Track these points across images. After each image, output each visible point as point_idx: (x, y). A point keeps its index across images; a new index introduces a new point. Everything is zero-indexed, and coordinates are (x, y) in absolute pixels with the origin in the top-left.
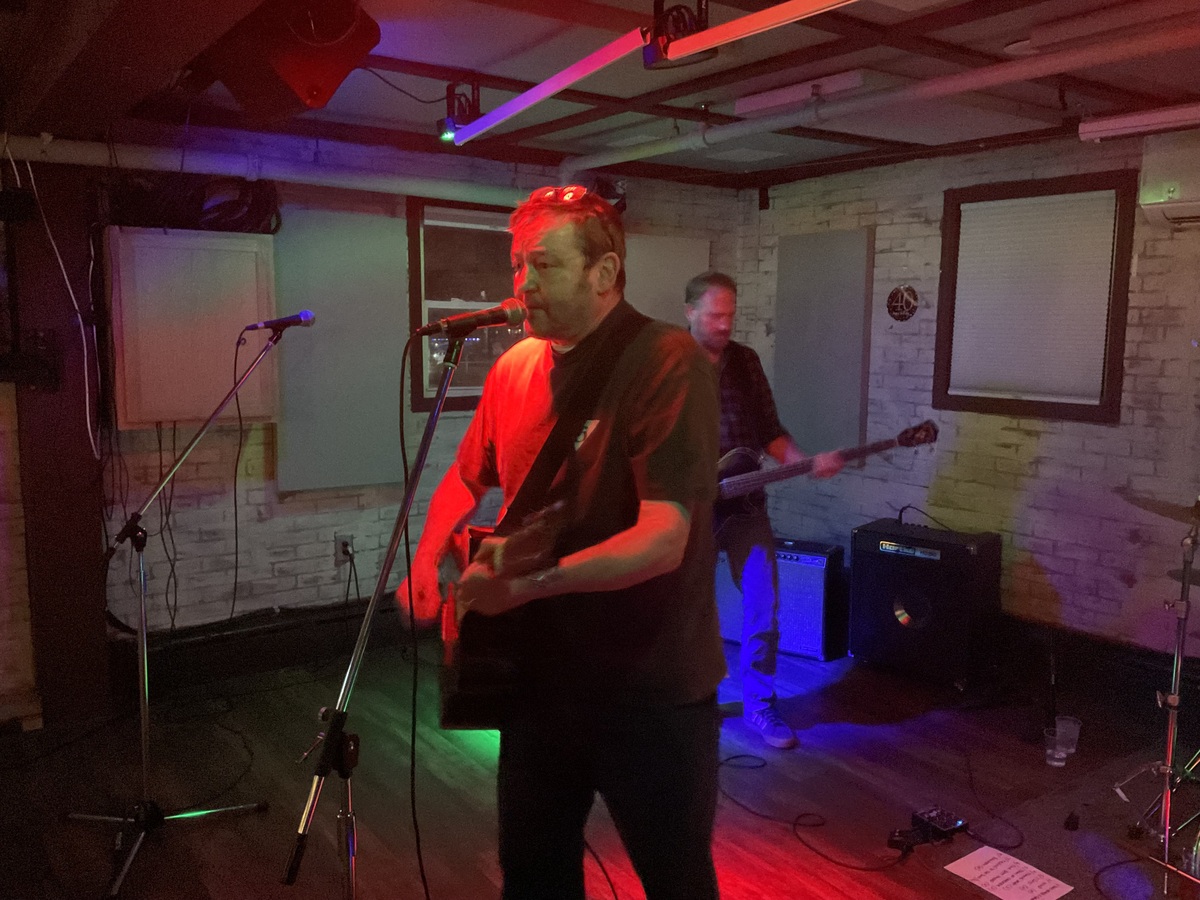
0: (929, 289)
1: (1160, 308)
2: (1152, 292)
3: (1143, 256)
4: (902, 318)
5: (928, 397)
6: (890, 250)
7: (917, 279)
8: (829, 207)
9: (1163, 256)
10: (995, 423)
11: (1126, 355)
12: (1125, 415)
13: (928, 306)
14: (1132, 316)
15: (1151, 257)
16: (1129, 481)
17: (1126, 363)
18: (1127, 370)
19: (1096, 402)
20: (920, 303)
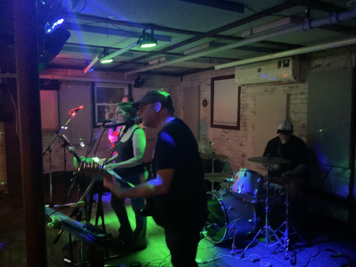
0: (209, 100)
1: (246, 104)
2: (244, 101)
3: (242, 92)
4: (205, 107)
5: (210, 125)
6: (203, 91)
7: (207, 98)
8: (192, 81)
9: (246, 93)
10: (220, 130)
11: (240, 115)
12: (241, 128)
13: (209, 104)
14: (241, 106)
15: (244, 93)
16: (242, 143)
17: (241, 116)
18: (241, 118)
19: (236, 125)
20: (208, 103)
